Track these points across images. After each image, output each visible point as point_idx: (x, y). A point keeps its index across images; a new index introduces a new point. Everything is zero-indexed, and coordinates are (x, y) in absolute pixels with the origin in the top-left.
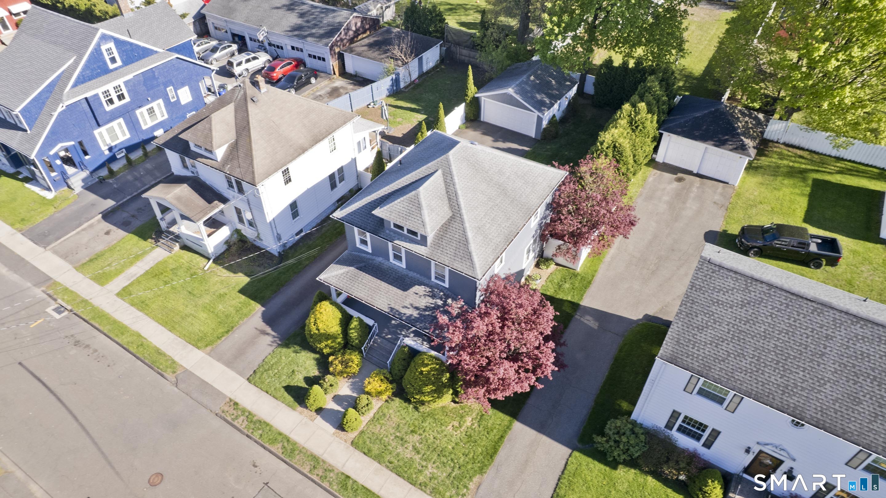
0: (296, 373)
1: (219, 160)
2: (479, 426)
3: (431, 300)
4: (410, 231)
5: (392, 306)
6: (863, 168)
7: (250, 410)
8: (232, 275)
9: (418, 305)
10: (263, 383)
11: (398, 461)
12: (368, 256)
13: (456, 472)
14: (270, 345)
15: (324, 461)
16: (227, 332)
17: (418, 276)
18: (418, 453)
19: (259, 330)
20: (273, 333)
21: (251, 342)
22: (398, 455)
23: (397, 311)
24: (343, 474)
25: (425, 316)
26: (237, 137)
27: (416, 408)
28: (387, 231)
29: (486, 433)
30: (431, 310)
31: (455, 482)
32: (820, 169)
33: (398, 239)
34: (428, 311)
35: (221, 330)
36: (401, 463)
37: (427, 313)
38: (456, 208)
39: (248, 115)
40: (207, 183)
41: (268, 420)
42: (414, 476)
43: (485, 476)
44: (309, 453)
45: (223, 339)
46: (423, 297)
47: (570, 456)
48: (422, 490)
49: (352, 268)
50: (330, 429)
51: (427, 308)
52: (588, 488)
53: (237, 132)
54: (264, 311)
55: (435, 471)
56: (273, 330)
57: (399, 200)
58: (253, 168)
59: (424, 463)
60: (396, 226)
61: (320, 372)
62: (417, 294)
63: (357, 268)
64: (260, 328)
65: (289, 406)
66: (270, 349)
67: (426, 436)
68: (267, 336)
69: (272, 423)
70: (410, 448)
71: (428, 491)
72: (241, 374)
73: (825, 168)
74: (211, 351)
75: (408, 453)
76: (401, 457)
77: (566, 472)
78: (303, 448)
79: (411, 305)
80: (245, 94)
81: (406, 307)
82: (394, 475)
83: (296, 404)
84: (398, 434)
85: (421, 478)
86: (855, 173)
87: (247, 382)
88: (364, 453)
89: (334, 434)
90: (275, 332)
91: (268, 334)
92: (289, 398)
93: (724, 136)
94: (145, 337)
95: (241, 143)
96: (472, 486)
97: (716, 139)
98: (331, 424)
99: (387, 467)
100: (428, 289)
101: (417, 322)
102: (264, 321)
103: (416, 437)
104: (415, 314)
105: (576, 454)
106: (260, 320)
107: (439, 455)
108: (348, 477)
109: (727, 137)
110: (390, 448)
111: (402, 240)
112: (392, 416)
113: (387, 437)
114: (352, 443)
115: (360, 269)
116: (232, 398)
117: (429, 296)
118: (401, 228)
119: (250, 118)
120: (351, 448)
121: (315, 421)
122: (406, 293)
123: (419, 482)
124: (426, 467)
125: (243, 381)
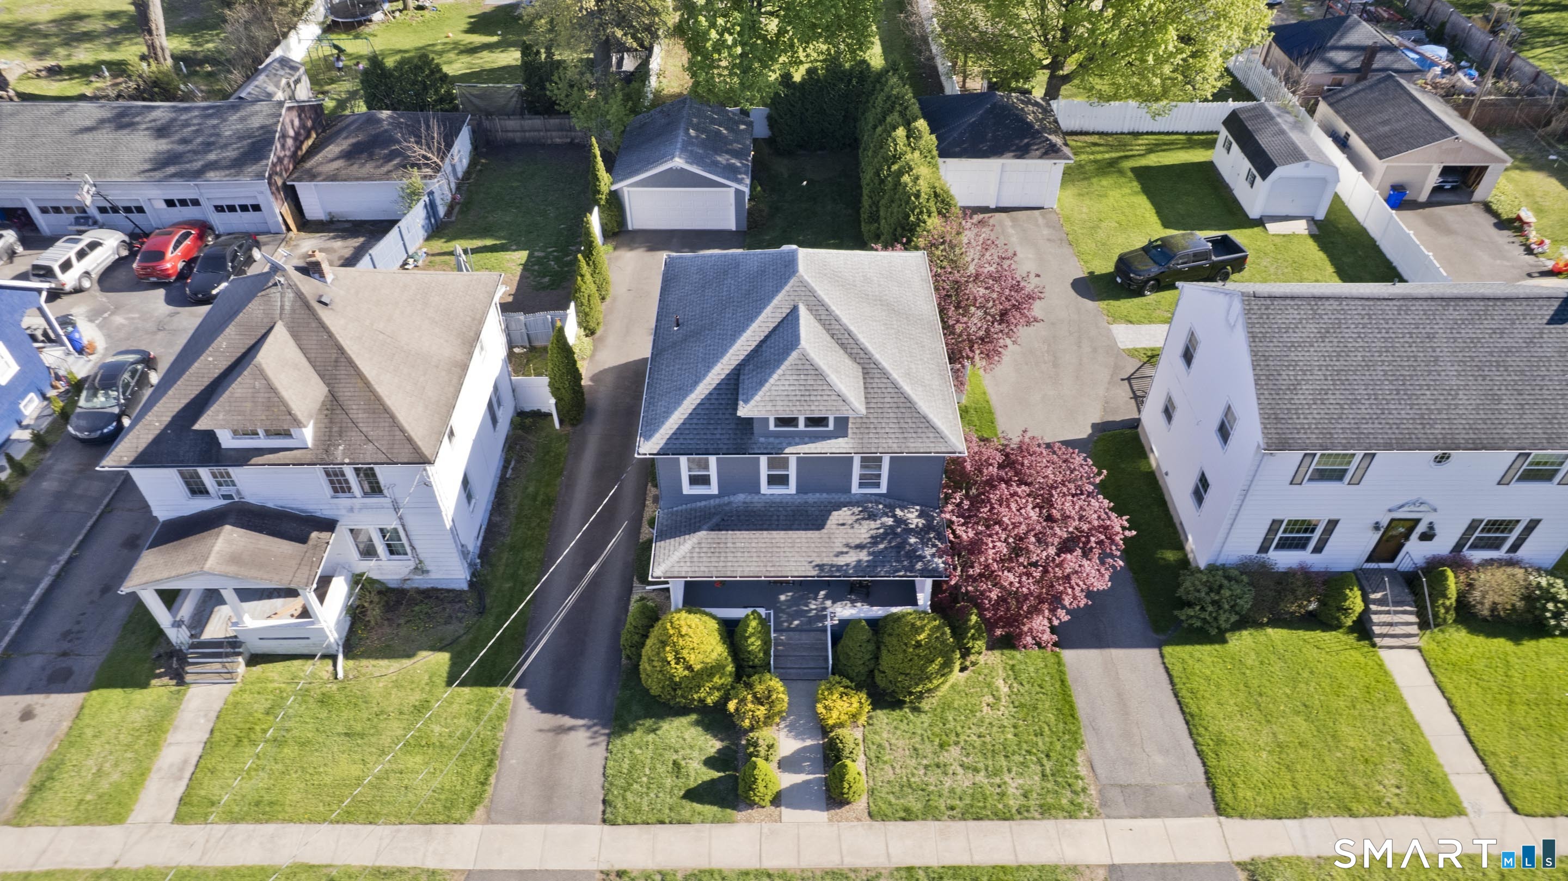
0: (683, 763)
1: (310, 445)
2: (1022, 684)
3: (873, 525)
4: (811, 421)
5: (818, 561)
6: (1167, 137)
7: (656, 868)
8: (406, 663)
9: (858, 542)
10: (638, 811)
11: (961, 799)
12: (717, 501)
13: (1048, 766)
14: (593, 744)
15: (855, 871)
16: (490, 764)
17: (825, 495)
18: (976, 770)
19: (549, 731)
20: (580, 722)
21: (553, 758)
22: (952, 791)
23: (832, 566)
24: (898, 869)
25: (881, 552)
26: (328, 385)
27: (916, 710)
28: (762, 440)
29: (1038, 689)
30: (883, 540)
31: (1060, 780)
32: (1127, 153)
33: (790, 444)
34: (881, 542)
35: (476, 768)
36: (968, 801)
37: (881, 546)
38: (864, 356)
39: (330, 335)
40: (270, 505)
42: (1000, 806)
43: (1086, 746)
44: (818, 874)
45: (492, 780)
46: (856, 526)
47: (1162, 656)
48: (1027, 818)
49: (702, 534)
50: (818, 817)
51: (875, 540)
52: (1218, 686)
53: (322, 377)
54: (527, 694)
55: (1021, 782)
56: (574, 716)
57: (775, 376)
58: (402, 430)
59: (997, 780)
60: (781, 421)
61: (722, 740)
62: (843, 524)
63: (712, 530)
64: (546, 727)
65: (719, 821)
66: (600, 751)
67: (966, 741)
68: (573, 733)
69: (715, 865)
70: (960, 771)
71: (1037, 815)
72: (582, 820)
73: (1131, 150)
74: (488, 813)
75: (964, 781)
76: (958, 791)
77: (1176, 680)
78: (803, 871)
79: (847, 545)
80: (300, 296)
81: (842, 553)
82: (972, 824)
83: (729, 811)
84: (925, 762)
85: (1011, 802)
86: (1165, 147)
87: (607, 828)
88: (904, 819)
89: (830, 820)
90: (582, 718)
91: (571, 728)
92: (710, 810)
93: (1022, 139)
94: (324, 862)
95: (346, 392)
96: (1083, 771)
97: (1014, 148)
98: (813, 809)
99: (952, 818)
100: (856, 510)
101: (876, 567)
102: (544, 711)
103: (955, 751)
104: (864, 556)
105: (1168, 650)
106: (535, 713)
107: (1006, 757)
108: (910, 869)
109: (1026, 141)
110: (932, 788)
111: (797, 444)
112: (893, 741)
113: (913, 775)
114: (870, 815)
115: (717, 528)
116: (605, 867)
117: (863, 519)
118: (792, 421)
119: (340, 340)
120: (877, 825)
121: (783, 818)
122: (824, 531)
123: (1014, 811)
124: (1005, 783)
125: (597, 831)
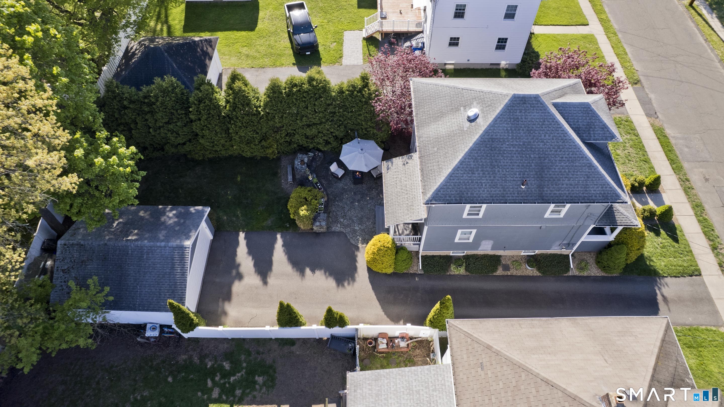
10: (690, 260)
14: (666, 284)
19: (668, 305)
20: (658, 292)
21: (680, 300)
24: (675, 172)
36: (638, 150)
41: (702, 236)
42: (637, 141)
45: (704, 327)
50: (665, 196)
56: (656, 294)
65: (682, 231)
66: (669, 280)
68: (665, 294)
70: (627, 151)
71: (636, 131)
72: (704, 285)
75: (631, 150)
76: (636, 152)
78: (689, 202)
83: (676, 226)
85: (634, 138)
87: (703, 274)
90: (655, 290)
91: (663, 296)
92: (679, 233)
98: (662, 198)
99: (647, 155)
102: (659, 310)
125: (706, 277)
